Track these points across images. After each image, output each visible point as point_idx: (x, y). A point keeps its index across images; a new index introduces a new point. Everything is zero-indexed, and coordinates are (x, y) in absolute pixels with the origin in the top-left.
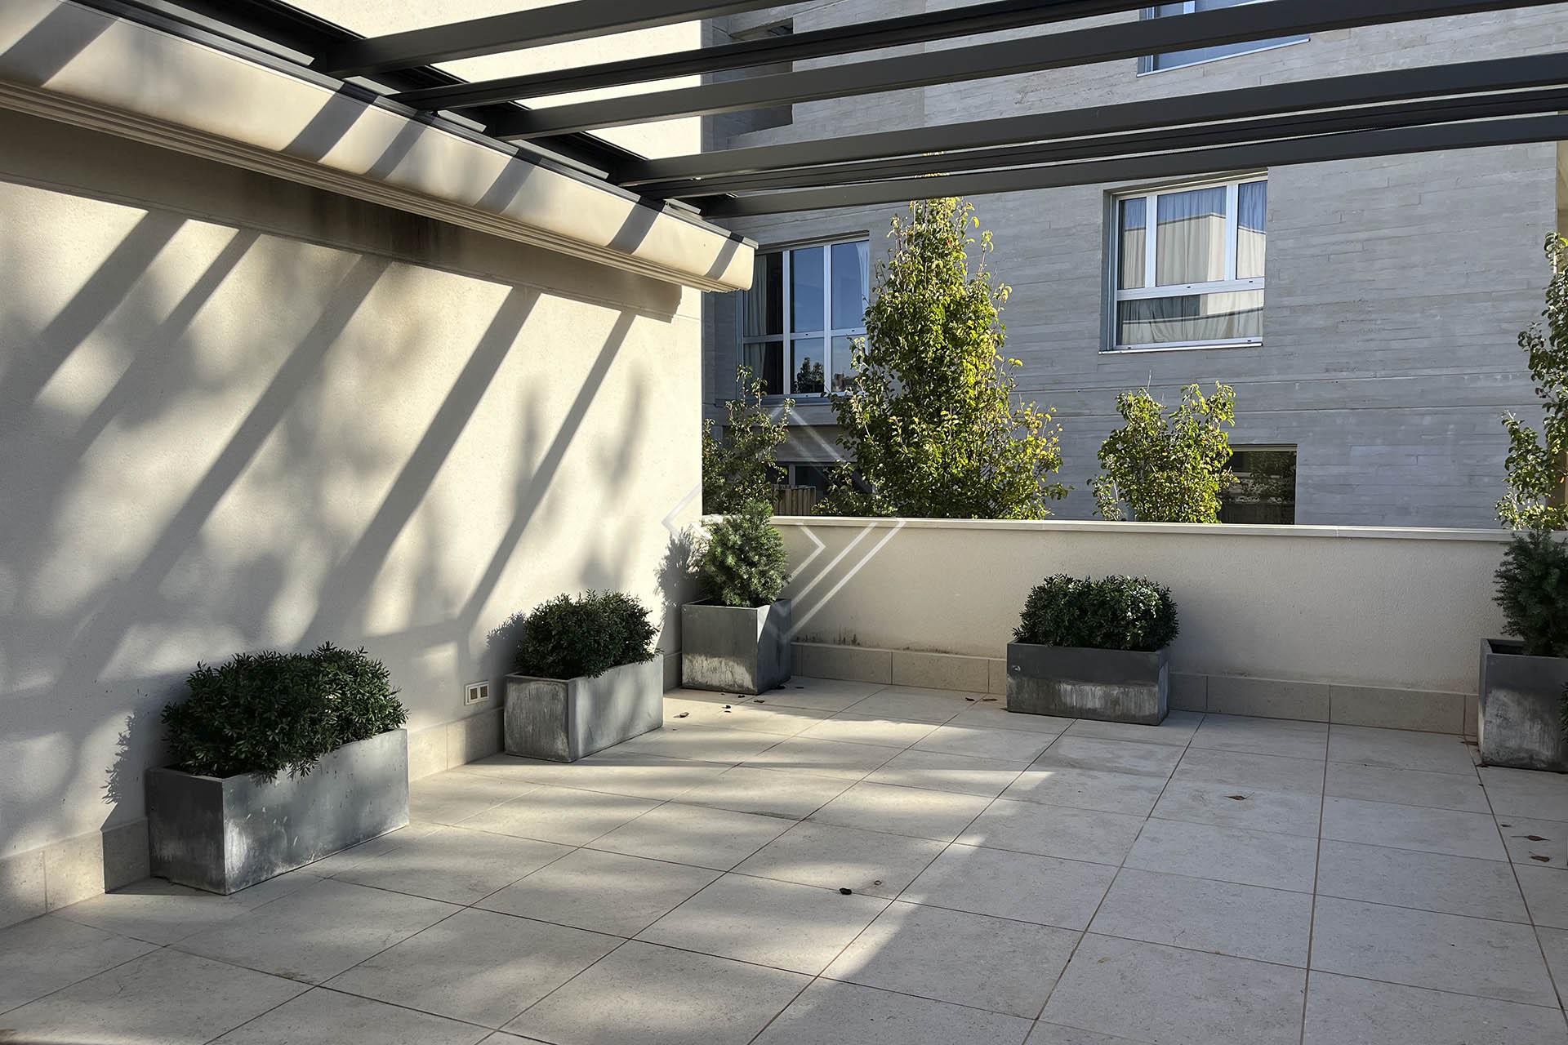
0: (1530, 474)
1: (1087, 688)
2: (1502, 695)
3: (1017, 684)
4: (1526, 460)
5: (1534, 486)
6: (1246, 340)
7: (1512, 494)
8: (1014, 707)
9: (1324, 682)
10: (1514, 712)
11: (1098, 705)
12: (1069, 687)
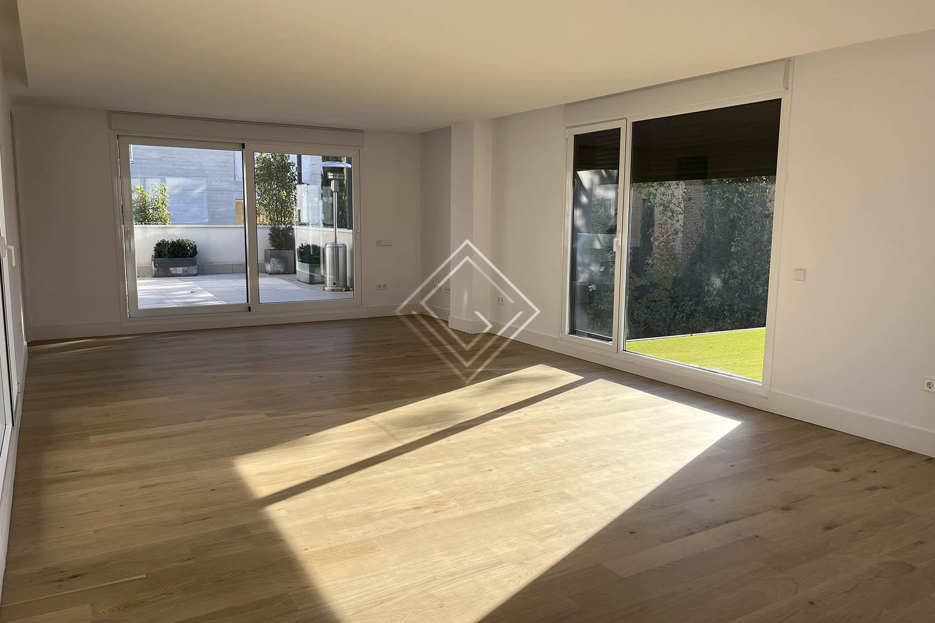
1: (178, 268)
2: (273, 259)
3: (157, 270)
8: (156, 276)
9: (231, 263)
10: (276, 263)
11: (181, 273)
12: (172, 269)
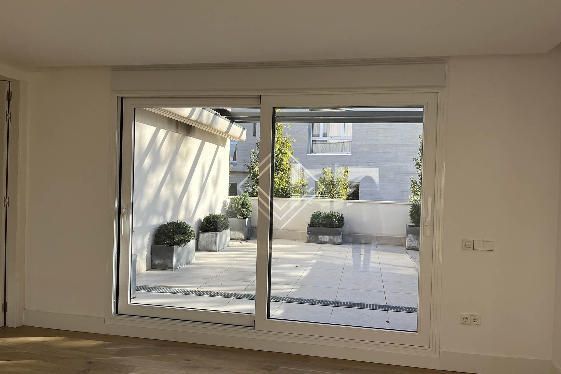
0: (416, 191)
1: (325, 237)
2: (410, 235)
3: (309, 236)
4: (415, 188)
5: (416, 194)
6: (346, 153)
7: (412, 195)
8: (308, 241)
9: (375, 235)
10: (412, 239)
11: (327, 241)
12: (321, 237)
